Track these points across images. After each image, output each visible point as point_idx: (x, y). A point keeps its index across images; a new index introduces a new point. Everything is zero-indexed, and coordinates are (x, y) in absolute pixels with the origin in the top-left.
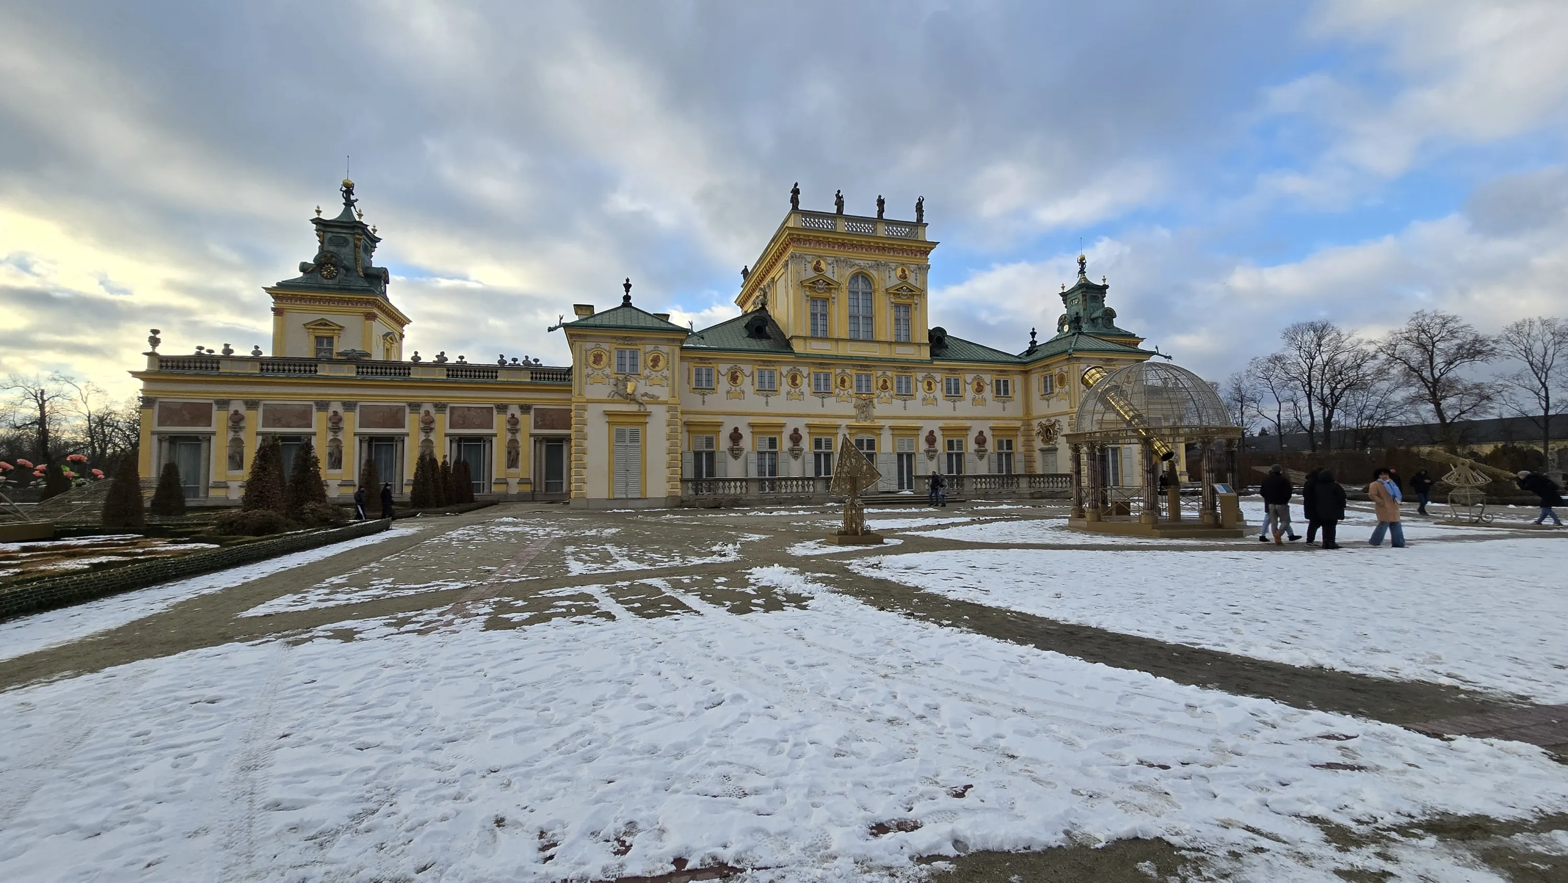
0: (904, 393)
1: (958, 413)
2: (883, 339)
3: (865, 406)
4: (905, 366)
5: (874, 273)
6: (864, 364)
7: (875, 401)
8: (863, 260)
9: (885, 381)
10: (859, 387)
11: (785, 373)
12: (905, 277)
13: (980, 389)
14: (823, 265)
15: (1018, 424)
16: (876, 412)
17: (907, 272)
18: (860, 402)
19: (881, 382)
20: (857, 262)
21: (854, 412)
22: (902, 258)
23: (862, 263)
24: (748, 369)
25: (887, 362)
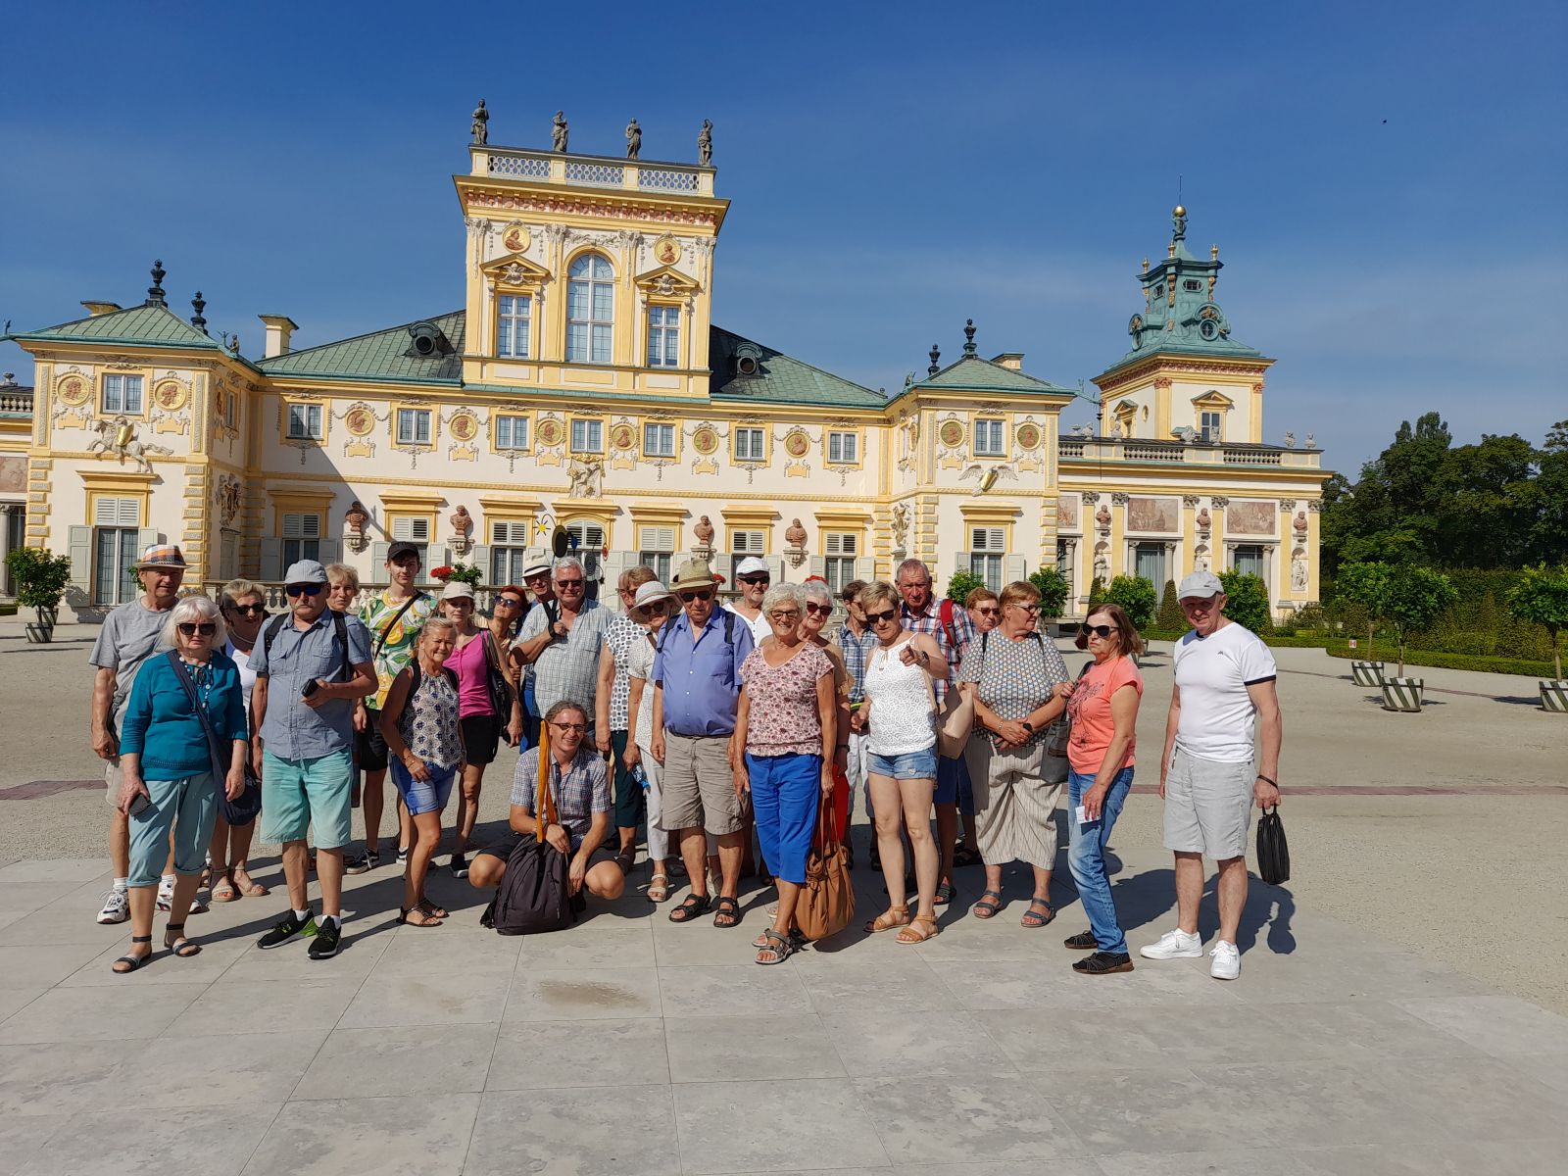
0: (658, 453)
1: (756, 489)
2: (621, 361)
4: (663, 410)
5: (614, 251)
6: (589, 405)
8: (595, 229)
9: (626, 434)
10: (578, 441)
11: (445, 416)
12: (671, 258)
13: (800, 450)
14: (523, 239)
15: (868, 509)
17: (674, 250)
19: (617, 434)
20: (585, 232)
22: (665, 225)
23: (593, 234)
24: (382, 408)
25: (629, 401)
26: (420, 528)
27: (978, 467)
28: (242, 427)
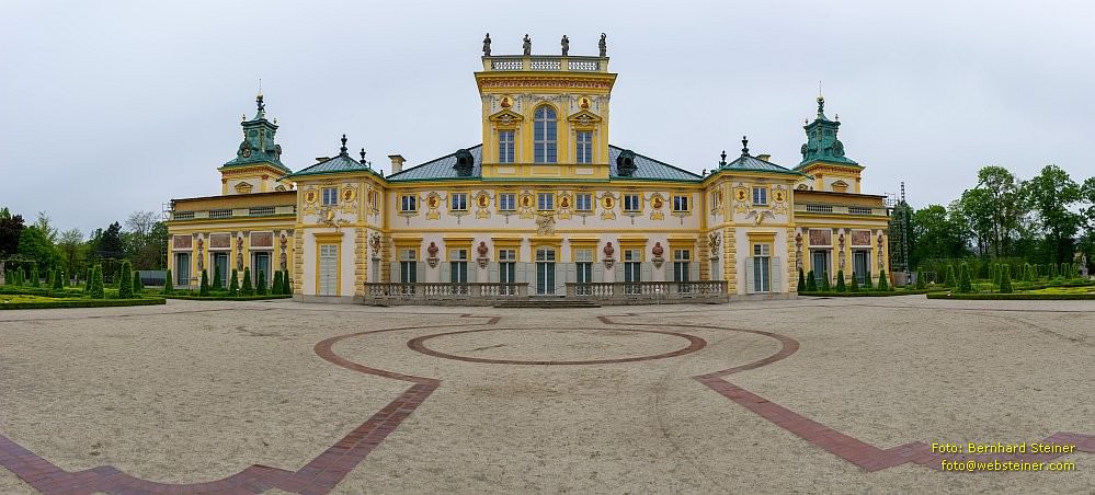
0: (583, 209)
1: (636, 226)
2: (564, 162)
3: (545, 223)
4: (584, 187)
5: (557, 104)
6: (546, 185)
7: (555, 217)
8: (546, 94)
10: (541, 205)
11: (474, 196)
12: (587, 107)
13: (658, 205)
14: (510, 102)
15: (695, 236)
16: (556, 227)
17: (589, 102)
18: (542, 218)
19: (561, 201)
20: (541, 96)
21: (536, 227)
22: (584, 89)
23: (546, 97)
24: (443, 194)
25: (568, 182)
26: (463, 253)
27: (755, 212)
28: (381, 209)
